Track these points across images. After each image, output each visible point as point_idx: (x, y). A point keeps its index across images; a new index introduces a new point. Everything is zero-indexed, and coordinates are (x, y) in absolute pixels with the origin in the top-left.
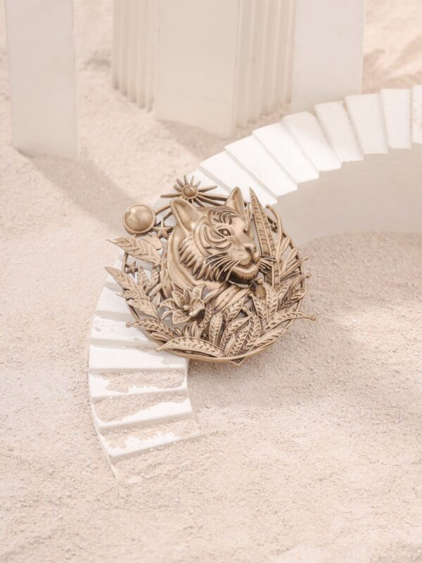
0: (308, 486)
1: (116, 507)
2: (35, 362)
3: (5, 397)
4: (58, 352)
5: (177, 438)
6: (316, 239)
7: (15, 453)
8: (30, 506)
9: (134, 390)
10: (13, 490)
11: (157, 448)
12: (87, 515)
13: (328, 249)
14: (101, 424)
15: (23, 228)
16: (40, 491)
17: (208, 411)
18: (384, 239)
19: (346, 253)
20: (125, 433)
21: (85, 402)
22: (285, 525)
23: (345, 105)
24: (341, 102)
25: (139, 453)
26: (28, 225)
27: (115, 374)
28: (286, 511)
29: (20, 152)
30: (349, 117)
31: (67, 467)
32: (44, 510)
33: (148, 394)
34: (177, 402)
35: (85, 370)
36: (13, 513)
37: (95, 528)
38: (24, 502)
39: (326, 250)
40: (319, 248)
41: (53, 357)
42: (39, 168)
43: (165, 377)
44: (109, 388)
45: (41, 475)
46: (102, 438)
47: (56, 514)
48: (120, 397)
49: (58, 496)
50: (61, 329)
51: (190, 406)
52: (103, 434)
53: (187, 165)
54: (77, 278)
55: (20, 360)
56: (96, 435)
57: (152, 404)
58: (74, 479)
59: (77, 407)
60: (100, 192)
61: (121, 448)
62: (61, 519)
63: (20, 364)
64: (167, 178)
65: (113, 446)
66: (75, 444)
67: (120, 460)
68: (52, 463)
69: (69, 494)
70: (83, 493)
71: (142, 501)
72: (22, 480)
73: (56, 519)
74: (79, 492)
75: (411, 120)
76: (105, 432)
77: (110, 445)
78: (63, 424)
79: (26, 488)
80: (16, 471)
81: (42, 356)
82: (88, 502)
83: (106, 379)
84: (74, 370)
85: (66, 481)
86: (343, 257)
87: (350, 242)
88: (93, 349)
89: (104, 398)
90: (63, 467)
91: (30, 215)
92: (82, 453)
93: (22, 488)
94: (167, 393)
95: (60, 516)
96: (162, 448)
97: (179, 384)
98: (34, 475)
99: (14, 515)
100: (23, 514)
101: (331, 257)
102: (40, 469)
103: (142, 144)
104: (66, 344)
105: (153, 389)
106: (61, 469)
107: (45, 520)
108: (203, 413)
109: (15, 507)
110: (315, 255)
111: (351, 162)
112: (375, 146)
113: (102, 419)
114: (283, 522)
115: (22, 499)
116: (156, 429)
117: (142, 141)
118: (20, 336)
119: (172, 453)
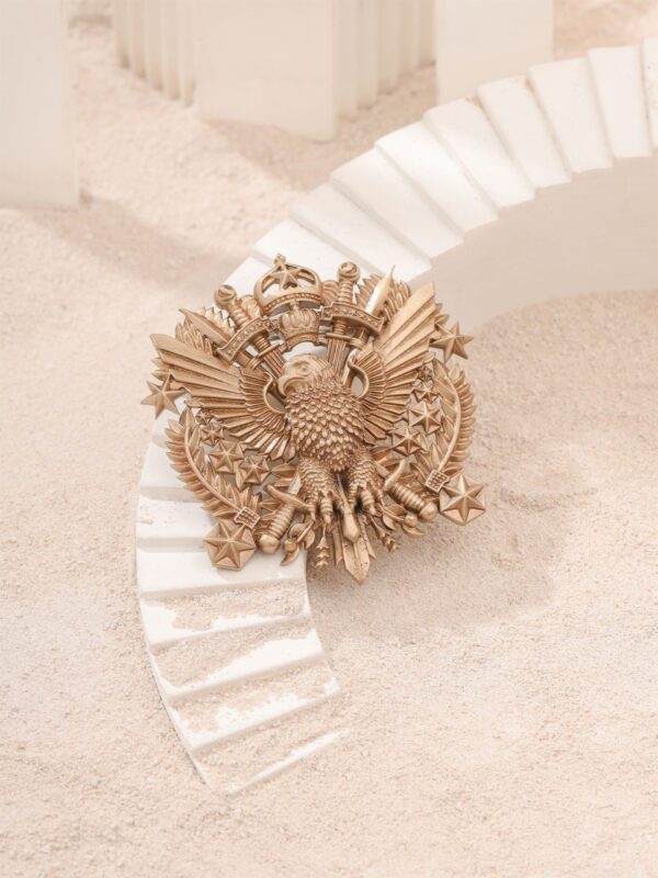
0: (536, 767)
2: (44, 584)
4: (80, 561)
5: (303, 702)
6: (498, 317)
7: (29, 754)
8: (66, 848)
9: (221, 623)
10: (34, 821)
11: (270, 725)
12: (164, 856)
13: (520, 332)
14: (170, 689)
16: (80, 819)
18: (614, 306)
19: (552, 335)
20: (215, 702)
22: (503, 841)
24: (523, 78)
25: (242, 736)
27: (185, 598)
28: (503, 814)
30: (539, 105)
31: (120, 772)
32: (90, 852)
33: (246, 628)
34: (295, 638)
35: (131, 590)
36: (39, 863)
38: (55, 840)
39: (518, 334)
40: (505, 332)
41: (74, 570)
43: (271, 596)
44: (179, 624)
45: (79, 789)
46: (175, 715)
47: (112, 858)
48: (199, 639)
49: (113, 826)
50: (82, 519)
51: (318, 641)
52: (176, 708)
53: (262, 196)
54: (99, 421)
55: (18, 583)
56: (164, 708)
57: (253, 645)
58: (135, 792)
61: (210, 730)
62: (123, 866)
63: (19, 591)
64: (231, 223)
65: (195, 727)
66: (129, 728)
67: (209, 752)
68: (95, 767)
69: (130, 820)
70: (154, 817)
72: (46, 801)
73: (112, 867)
74: (147, 814)
75: (646, 103)
77: (189, 727)
78: (104, 693)
79: (57, 816)
80: (35, 786)
81: (55, 572)
82: (165, 831)
83: (170, 608)
84: (112, 591)
85: (123, 796)
86: (548, 342)
87: (557, 316)
88: (143, 557)
89: (174, 643)
90: (115, 772)
92: (144, 744)
93: (49, 816)
94: (277, 624)
95: (119, 863)
96: (278, 723)
98: (67, 790)
99: (40, 867)
100: (57, 864)
101: (527, 345)
102: (76, 778)
103: (182, 165)
104: (93, 546)
105: (253, 619)
106: (111, 776)
107: (95, 871)
109: (42, 852)
110: (499, 344)
111: (550, 187)
112: (591, 157)
113: (173, 682)
114: (499, 834)
115: (52, 837)
116: (265, 690)
117: (180, 159)
118: (13, 539)
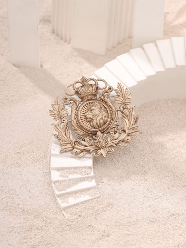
1: (66, 230)
2: (26, 164)
3: (14, 180)
4: (36, 158)
5: (91, 198)
6: (145, 103)
7: (20, 206)
8: (29, 231)
9: (71, 177)
10: (21, 224)
11: (82, 203)
12: (53, 234)
13: (150, 107)
15: (17, 100)
16: (32, 224)
17: (103, 184)
18: (174, 102)
19: (158, 108)
20: (68, 196)
21: (49, 182)
23: (156, 45)
24: (154, 43)
25: (75, 205)
26: (20, 99)
27: (62, 169)
29: (14, 65)
30: (158, 50)
31: (43, 212)
32: (35, 232)
33: (77, 178)
34: (89, 181)
35: (49, 167)
36: (21, 234)
37: (57, 240)
40: (146, 107)
41: (34, 161)
42: (22, 73)
43: (84, 170)
44: (60, 176)
45: (33, 216)
46: (58, 199)
47: (40, 234)
48: (65, 180)
49: (41, 226)
50: (37, 148)
51: (95, 182)
52: (58, 197)
53: (86, 68)
54: (42, 123)
55: (20, 163)
56: (55, 197)
57: (79, 182)
58: (47, 218)
59: (46, 184)
60: (49, 82)
61: (67, 203)
62: (42, 236)
63: (20, 165)
64: (78, 75)
65: (63, 202)
66: (46, 201)
67: (66, 209)
68: (37, 211)
69: (45, 225)
70: (51, 224)
71: (76, 227)
72: (24, 219)
73: (40, 236)
74: (49, 223)
76: (59, 196)
77: (62, 202)
78: (40, 192)
79: (27, 223)
80: (22, 215)
81: (30, 161)
82: (54, 228)
83: (58, 172)
84: (44, 167)
85: (44, 219)
86: (157, 110)
87: (159, 104)
89: (58, 181)
91: (20, 95)
92: (50, 206)
93: (25, 222)
94: (85, 177)
95: (42, 235)
96: (84, 202)
97: (90, 173)
98: (29, 216)
99: (22, 235)
100: (26, 235)
101: (151, 111)
102: (32, 213)
103: (67, 59)
104: (39, 155)
105: (79, 176)
106: (41, 213)
107: (36, 237)
108: (101, 185)
109: (22, 231)
110: (144, 110)
111: (160, 71)
112: (170, 64)
113: (58, 191)
115: (25, 228)
116: (81, 194)
117: (66, 58)
118: (19, 152)
119: (88, 205)
